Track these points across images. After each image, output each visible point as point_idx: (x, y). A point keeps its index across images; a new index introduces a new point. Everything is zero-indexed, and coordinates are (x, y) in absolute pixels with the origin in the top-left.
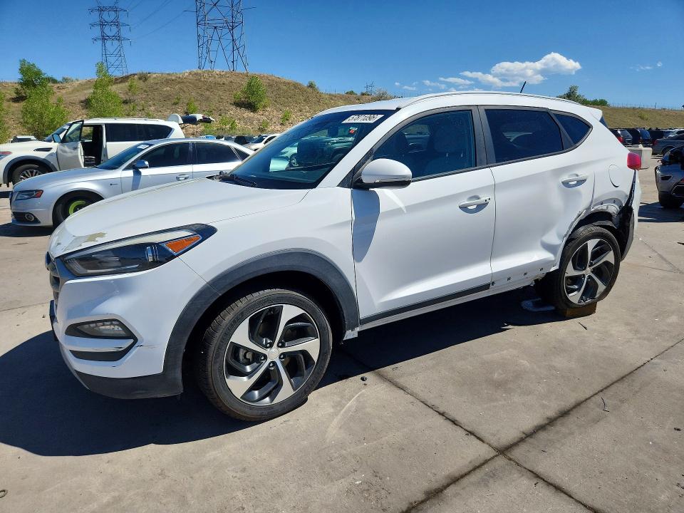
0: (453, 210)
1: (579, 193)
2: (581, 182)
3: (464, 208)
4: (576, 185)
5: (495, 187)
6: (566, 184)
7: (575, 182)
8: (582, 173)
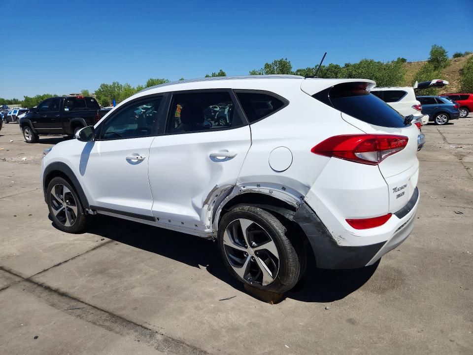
0: (122, 160)
1: (221, 168)
2: (229, 158)
3: (129, 160)
4: (223, 160)
5: (150, 150)
6: (213, 158)
7: (224, 158)
8: (232, 151)
